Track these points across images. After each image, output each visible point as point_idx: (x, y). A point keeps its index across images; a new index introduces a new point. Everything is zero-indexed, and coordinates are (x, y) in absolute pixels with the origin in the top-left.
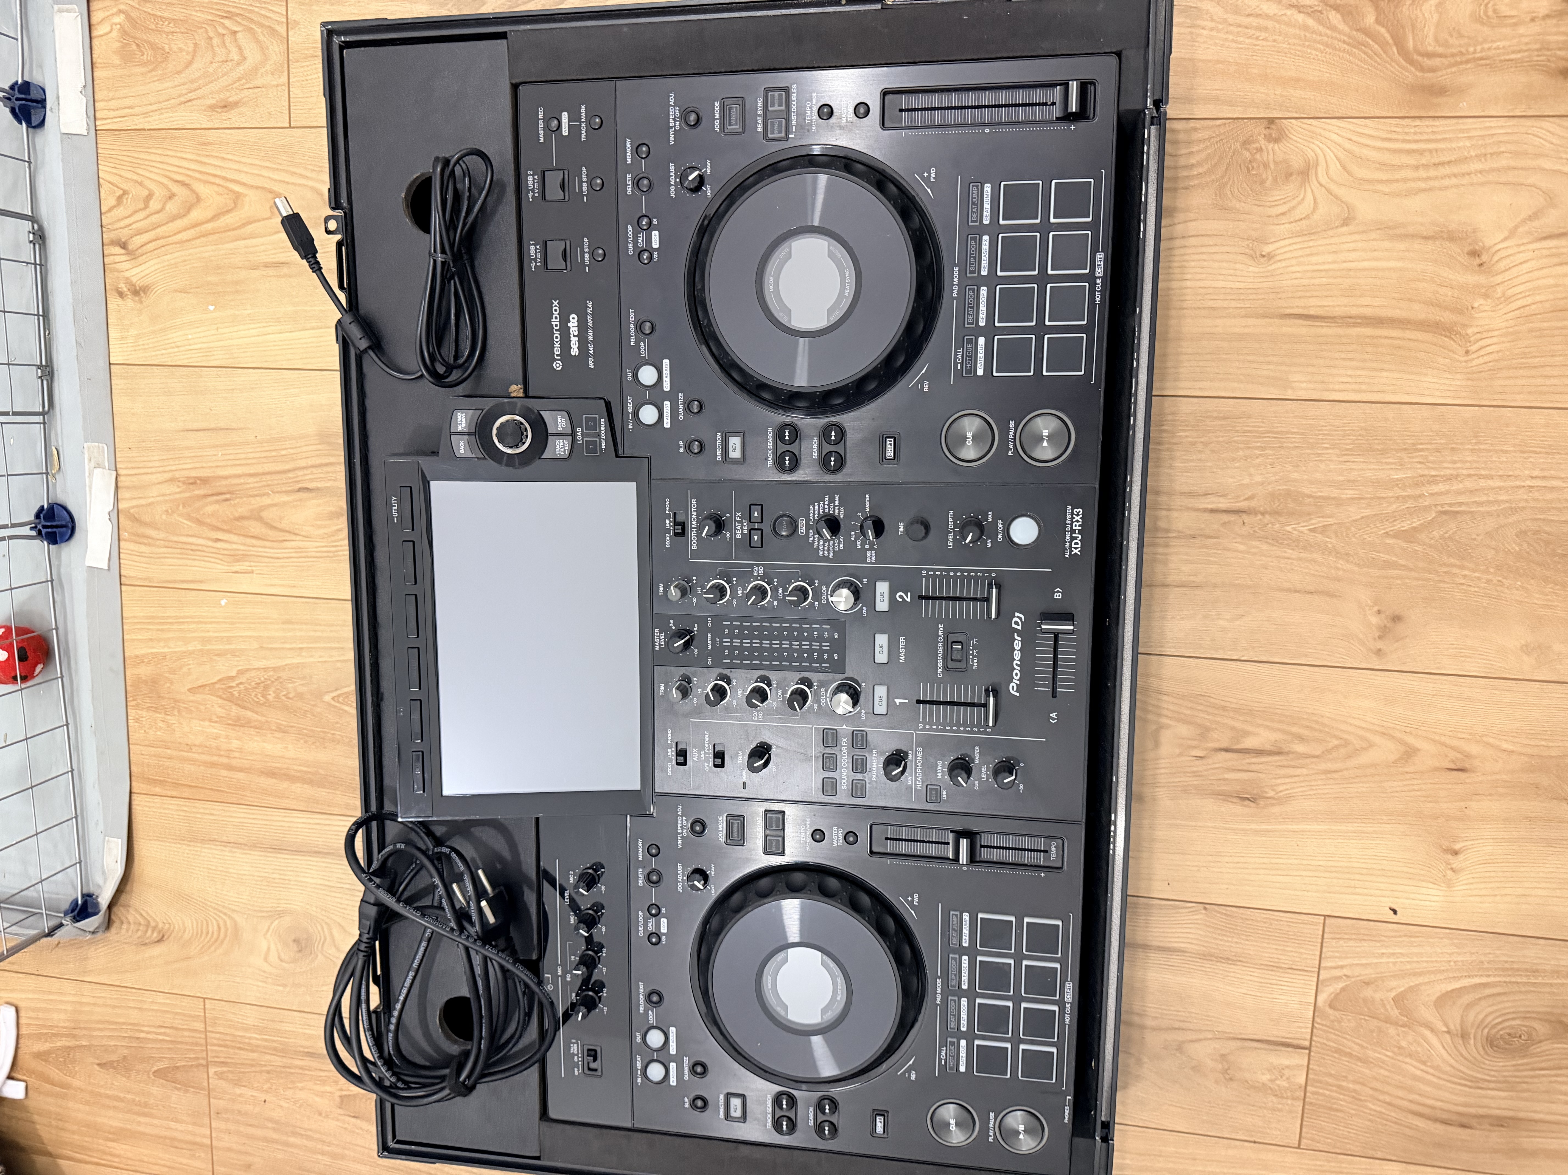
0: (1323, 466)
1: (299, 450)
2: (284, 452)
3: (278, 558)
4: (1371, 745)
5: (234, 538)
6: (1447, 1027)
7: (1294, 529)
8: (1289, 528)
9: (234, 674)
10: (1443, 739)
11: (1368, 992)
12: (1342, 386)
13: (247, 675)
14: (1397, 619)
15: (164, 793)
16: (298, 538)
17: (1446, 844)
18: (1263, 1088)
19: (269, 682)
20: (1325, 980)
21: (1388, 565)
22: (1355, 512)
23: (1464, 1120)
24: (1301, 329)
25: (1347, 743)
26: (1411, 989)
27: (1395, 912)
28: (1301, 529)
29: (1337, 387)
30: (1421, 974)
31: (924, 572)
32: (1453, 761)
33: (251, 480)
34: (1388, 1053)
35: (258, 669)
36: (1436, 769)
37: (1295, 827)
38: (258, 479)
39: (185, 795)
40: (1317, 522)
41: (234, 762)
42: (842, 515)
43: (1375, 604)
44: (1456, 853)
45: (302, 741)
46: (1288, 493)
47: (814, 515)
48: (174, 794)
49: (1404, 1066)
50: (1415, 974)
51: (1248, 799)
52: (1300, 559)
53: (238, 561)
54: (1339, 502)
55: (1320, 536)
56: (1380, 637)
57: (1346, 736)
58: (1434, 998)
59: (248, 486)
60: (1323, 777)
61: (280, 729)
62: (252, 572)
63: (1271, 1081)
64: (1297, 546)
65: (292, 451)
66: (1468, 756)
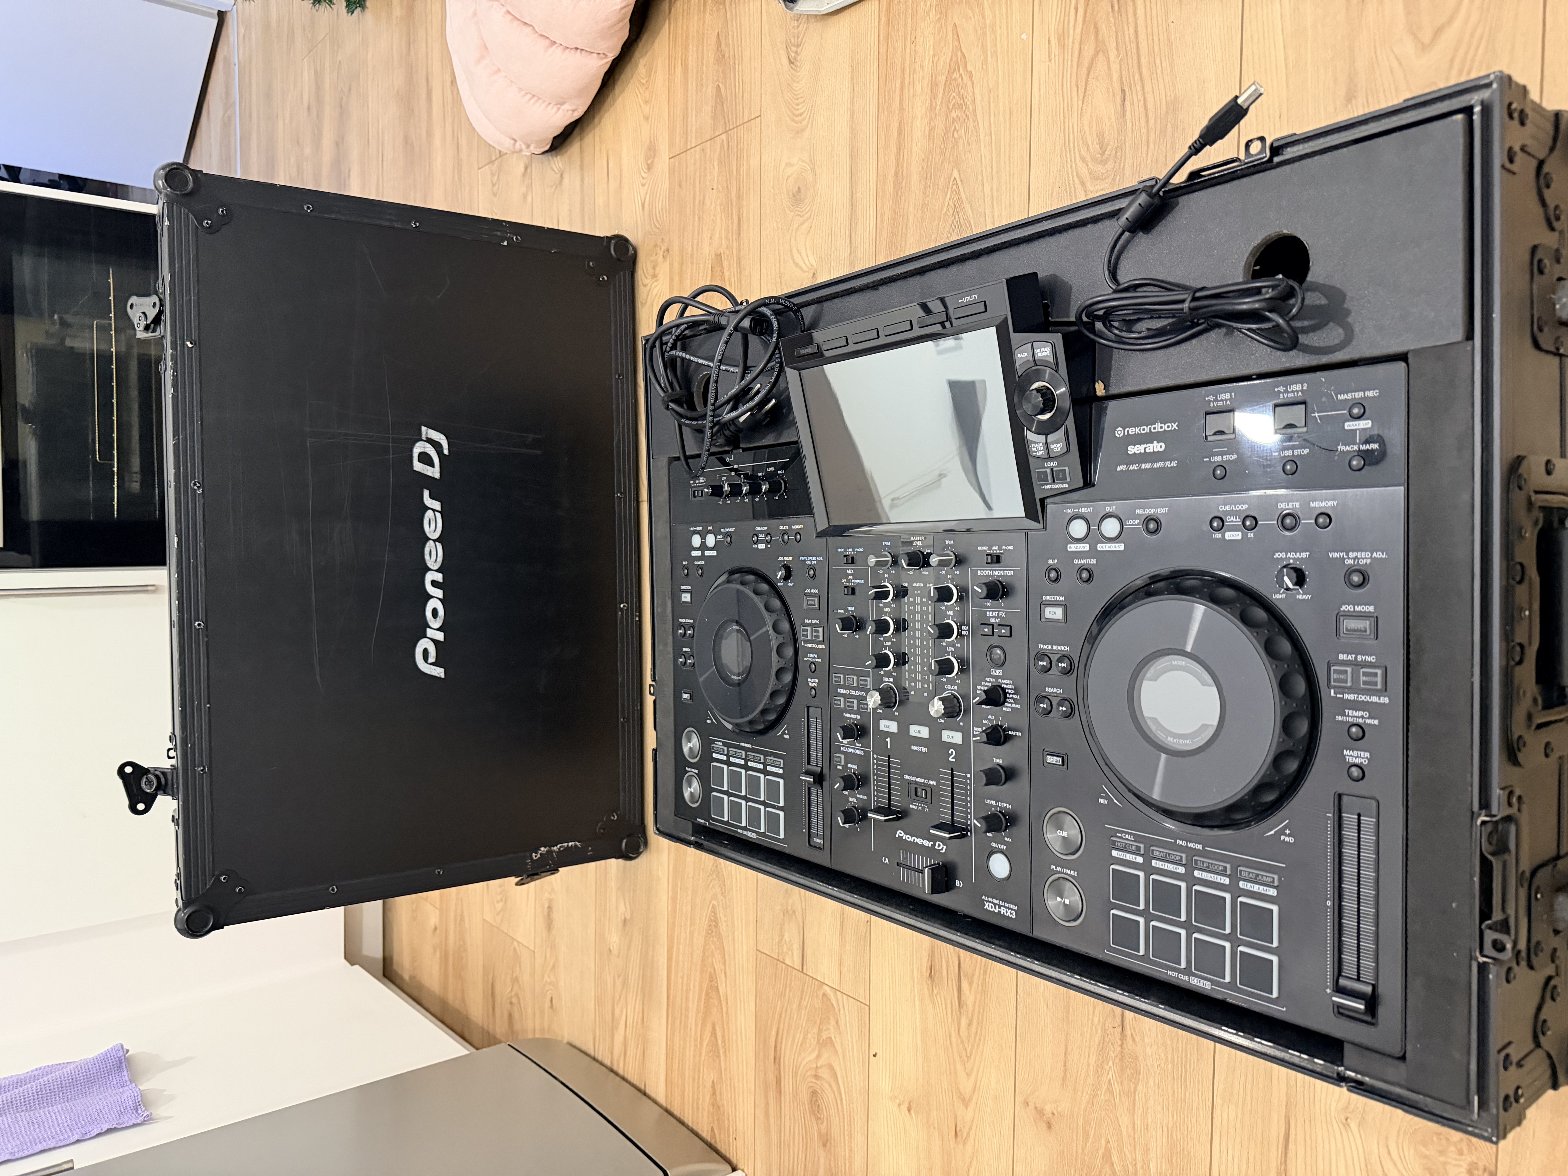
0: (1159, 1108)
1: (1160, 80)
2: (1158, 62)
3: (1062, 85)
4: (968, 1075)
5: (1078, 30)
6: (820, 1067)
7: (1110, 1067)
8: (1111, 1063)
9: (970, 68)
10: (974, 1128)
11: (833, 1022)
12: (1224, 1148)
13: (969, 83)
14: (1049, 1126)
15: (881, 27)
16: (1080, 103)
17: (913, 1106)
18: (782, 936)
19: (964, 108)
20: (836, 994)
21: (1086, 1134)
22: (1124, 1121)
23: (777, 1060)
24: (1276, 1130)
25: (969, 1058)
26: (836, 1051)
27: (875, 1056)
28: (1110, 1073)
29: (1224, 1144)
30: (844, 1059)
31: (968, 776)
32: (961, 1130)
33: (1132, 30)
34: (804, 1024)
35: (974, 93)
36: (956, 1118)
37: (917, 1002)
38: (1133, 38)
39: (881, 50)
40: (1116, 1087)
41: (906, 91)
42: (1005, 709)
43: (1058, 1113)
44: (909, 1110)
45: (923, 156)
46: (1138, 1073)
47: (1005, 684)
48: (881, 38)
49: (799, 1032)
50: (844, 1056)
51: (931, 972)
52: (1088, 1065)
53: (1059, 39)
54: (1132, 1111)
55: (1105, 1088)
56: (1036, 1108)
57: (972, 1058)
58: (833, 1064)
59: (1126, 29)
60: (947, 1033)
61: (931, 130)
62: (1050, 60)
63: (785, 941)
64: (1098, 1065)
65: (1159, 71)
66: (965, 1143)
